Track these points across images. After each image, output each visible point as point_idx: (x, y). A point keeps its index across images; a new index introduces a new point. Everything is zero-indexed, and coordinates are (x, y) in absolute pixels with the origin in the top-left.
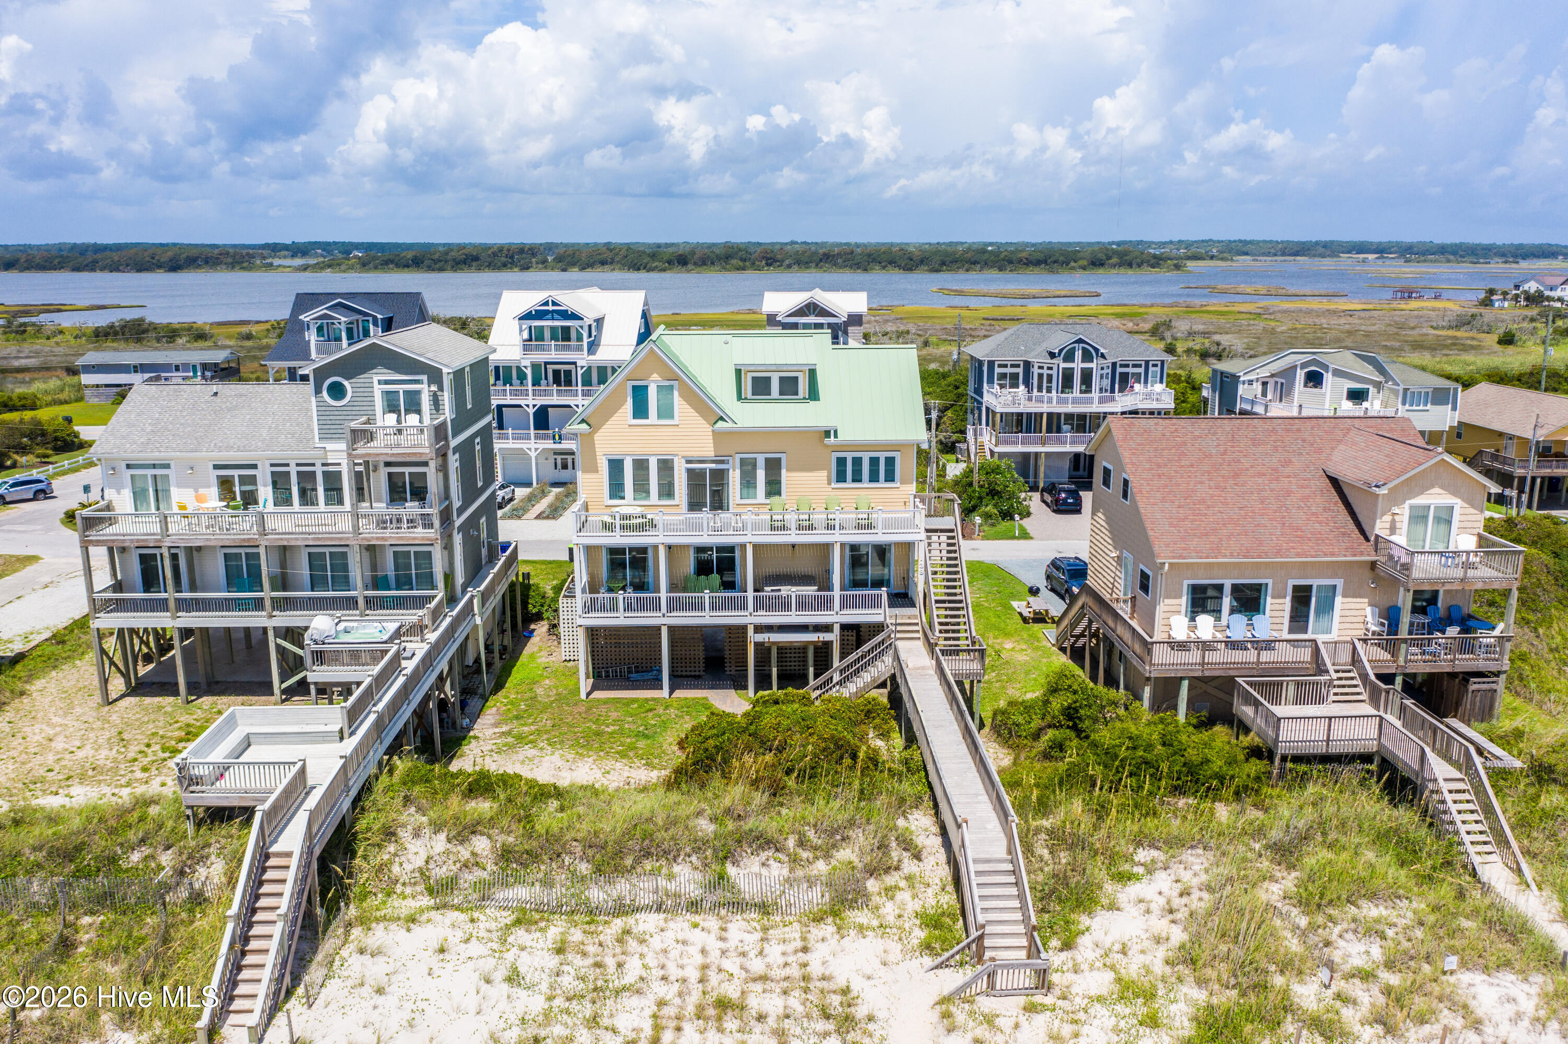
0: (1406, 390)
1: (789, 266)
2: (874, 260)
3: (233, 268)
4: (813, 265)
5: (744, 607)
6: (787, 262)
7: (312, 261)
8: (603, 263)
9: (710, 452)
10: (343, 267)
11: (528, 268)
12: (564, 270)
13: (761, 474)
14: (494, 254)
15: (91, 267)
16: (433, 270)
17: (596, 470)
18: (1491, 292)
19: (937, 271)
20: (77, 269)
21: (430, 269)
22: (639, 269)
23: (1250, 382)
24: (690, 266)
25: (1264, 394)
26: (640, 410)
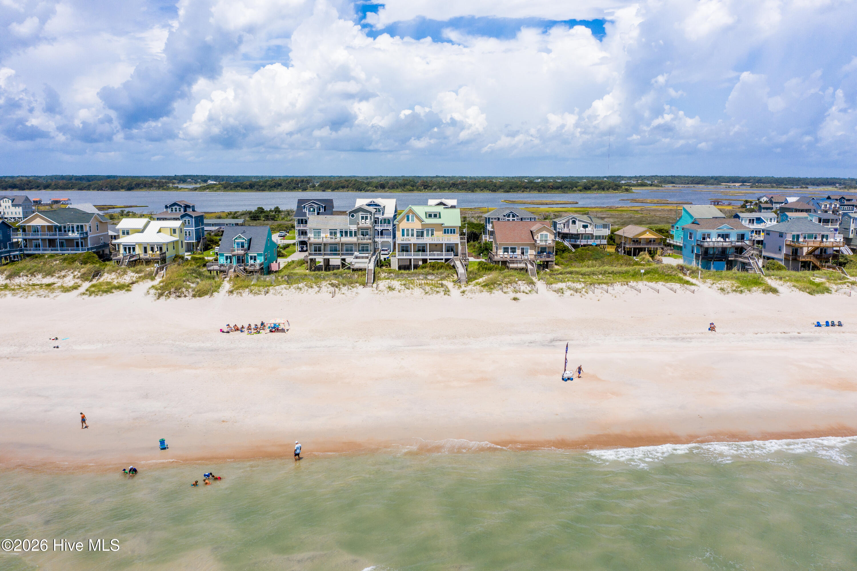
0: (596, 225)
1: (435, 189)
2: (477, 187)
3: (159, 189)
4: (447, 189)
5: (427, 255)
6: (434, 187)
7: (198, 185)
8: (343, 187)
9: (421, 228)
10: (215, 189)
11: (306, 190)
12: (324, 191)
13: (430, 232)
14: (289, 183)
15: (88, 188)
16: (259, 190)
17: (399, 231)
18: (747, 202)
19: (508, 192)
20: (81, 189)
21: (258, 190)
22: (361, 190)
23: (560, 224)
24: (387, 189)
25: (564, 227)
26: (408, 220)
